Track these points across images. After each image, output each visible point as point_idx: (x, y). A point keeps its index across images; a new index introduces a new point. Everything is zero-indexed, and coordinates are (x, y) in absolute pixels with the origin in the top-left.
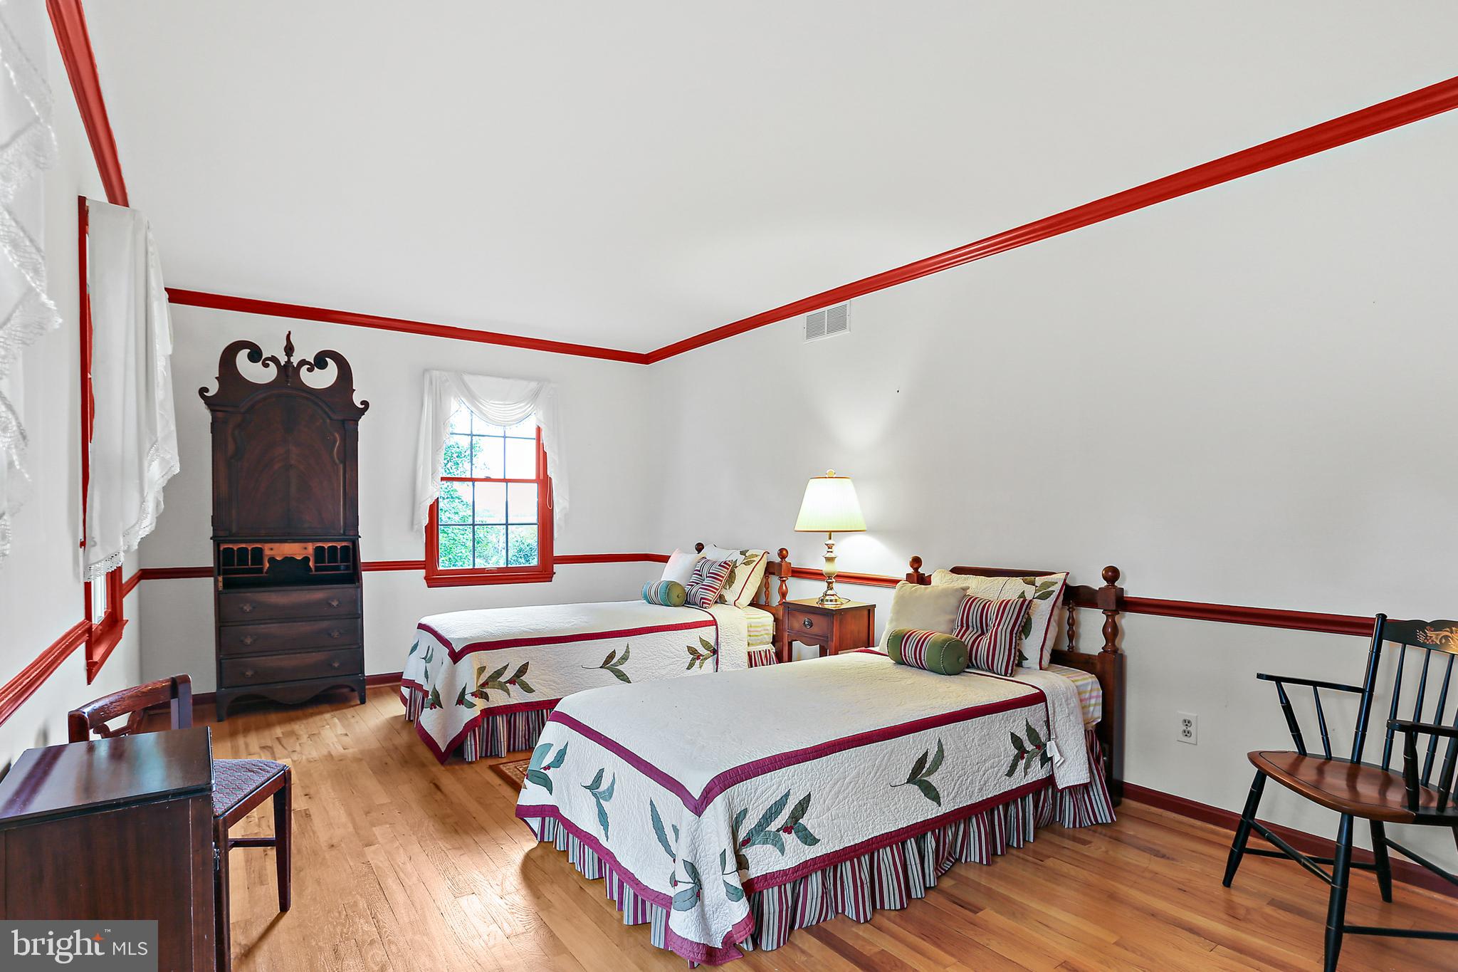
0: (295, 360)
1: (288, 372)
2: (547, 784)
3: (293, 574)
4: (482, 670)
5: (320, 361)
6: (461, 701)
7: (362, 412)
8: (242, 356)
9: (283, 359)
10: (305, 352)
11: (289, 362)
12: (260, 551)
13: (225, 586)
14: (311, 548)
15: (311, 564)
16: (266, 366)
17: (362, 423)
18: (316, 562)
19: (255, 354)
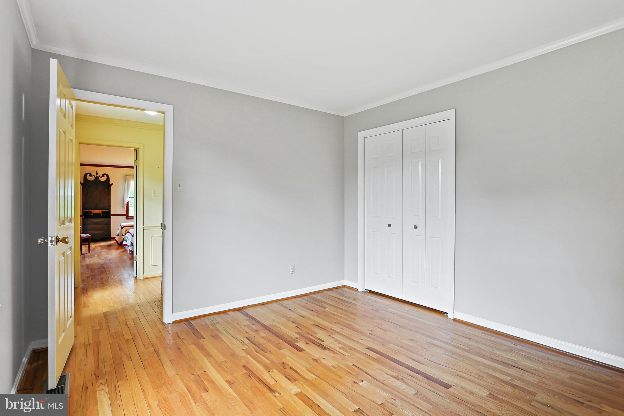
0: (98, 176)
1: (97, 178)
2: (127, 241)
3: (97, 216)
4: (126, 230)
5: (103, 176)
6: (123, 235)
7: (112, 185)
8: (88, 175)
9: (96, 176)
10: (100, 174)
11: (97, 176)
12: (91, 212)
13: (84, 218)
14: (101, 211)
15: (101, 214)
16: (93, 177)
17: (111, 187)
18: (102, 214)
19: (90, 175)
